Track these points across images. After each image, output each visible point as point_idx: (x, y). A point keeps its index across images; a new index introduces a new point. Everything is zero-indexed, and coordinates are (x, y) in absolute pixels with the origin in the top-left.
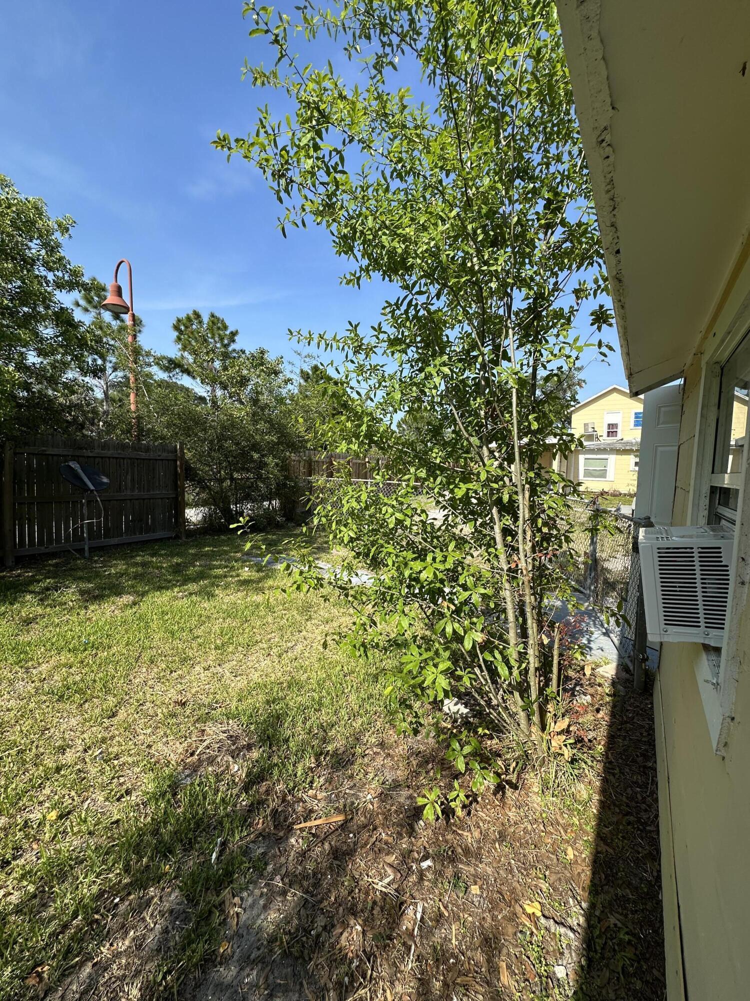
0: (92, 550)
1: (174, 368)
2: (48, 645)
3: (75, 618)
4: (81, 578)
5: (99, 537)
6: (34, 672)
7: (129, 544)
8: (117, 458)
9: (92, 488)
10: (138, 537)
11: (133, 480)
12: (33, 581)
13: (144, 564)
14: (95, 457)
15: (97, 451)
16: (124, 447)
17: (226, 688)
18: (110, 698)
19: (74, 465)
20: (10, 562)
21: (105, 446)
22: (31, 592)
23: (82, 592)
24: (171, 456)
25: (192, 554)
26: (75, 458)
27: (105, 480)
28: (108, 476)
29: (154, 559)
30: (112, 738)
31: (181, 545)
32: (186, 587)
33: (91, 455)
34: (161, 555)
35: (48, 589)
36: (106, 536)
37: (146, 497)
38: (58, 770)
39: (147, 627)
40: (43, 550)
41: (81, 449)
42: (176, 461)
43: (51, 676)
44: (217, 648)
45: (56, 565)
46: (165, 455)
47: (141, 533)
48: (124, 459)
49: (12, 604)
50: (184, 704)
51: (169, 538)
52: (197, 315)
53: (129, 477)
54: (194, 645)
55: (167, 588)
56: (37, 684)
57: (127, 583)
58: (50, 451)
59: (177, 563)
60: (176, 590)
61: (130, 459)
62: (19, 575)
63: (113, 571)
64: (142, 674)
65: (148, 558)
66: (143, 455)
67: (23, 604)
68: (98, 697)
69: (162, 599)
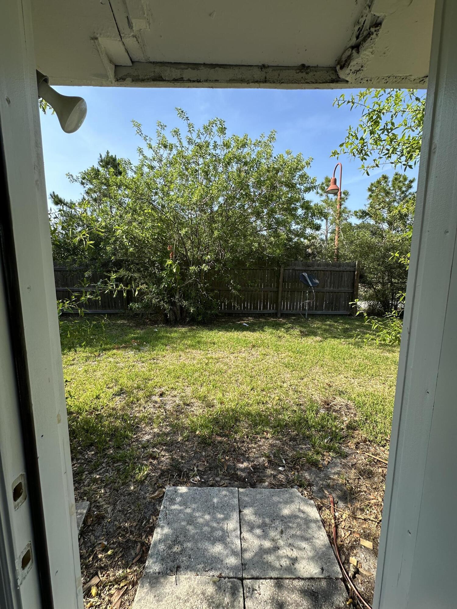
0: (309, 315)
1: (365, 216)
2: (286, 348)
3: (296, 341)
4: (302, 326)
5: (313, 310)
6: (280, 355)
7: (326, 315)
8: (324, 271)
9: (311, 285)
10: (330, 312)
11: (330, 282)
12: (285, 324)
13: (330, 325)
14: (314, 271)
15: (316, 267)
16: (328, 265)
17: (353, 388)
18: (302, 373)
19: (305, 274)
20: (279, 316)
21: (319, 265)
22: (284, 328)
23: (301, 332)
24: (352, 269)
25: (357, 325)
26: (305, 271)
27: (317, 281)
28: (319, 280)
29: (336, 324)
30: (300, 386)
31: (352, 319)
32: (348, 340)
33: (312, 269)
34: (339, 323)
35: (289, 328)
36: (316, 309)
37: (337, 291)
38: (281, 387)
39: (324, 352)
40: (290, 312)
41: (309, 267)
42: (355, 272)
43: (285, 358)
44: (354, 371)
45: (294, 319)
46: (348, 269)
47: (332, 310)
48: (327, 271)
49: (277, 331)
50: (330, 386)
51: (346, 315)
52: (385, 177)
53: (329, 281)
54: (343, 366)
55: (338, 338)
56: (280, 359)
57: (319, 332)
58: (297, 268)
59: (347, 328)
60: (342, 340)
61: (330, 271)
62: (281, 321)
63: (315, 326)
64: (317, 369)
65: (332, 323)
66: (337, 269)
67: (281, 331)
68: (298, 371)
69: (334, 342)
